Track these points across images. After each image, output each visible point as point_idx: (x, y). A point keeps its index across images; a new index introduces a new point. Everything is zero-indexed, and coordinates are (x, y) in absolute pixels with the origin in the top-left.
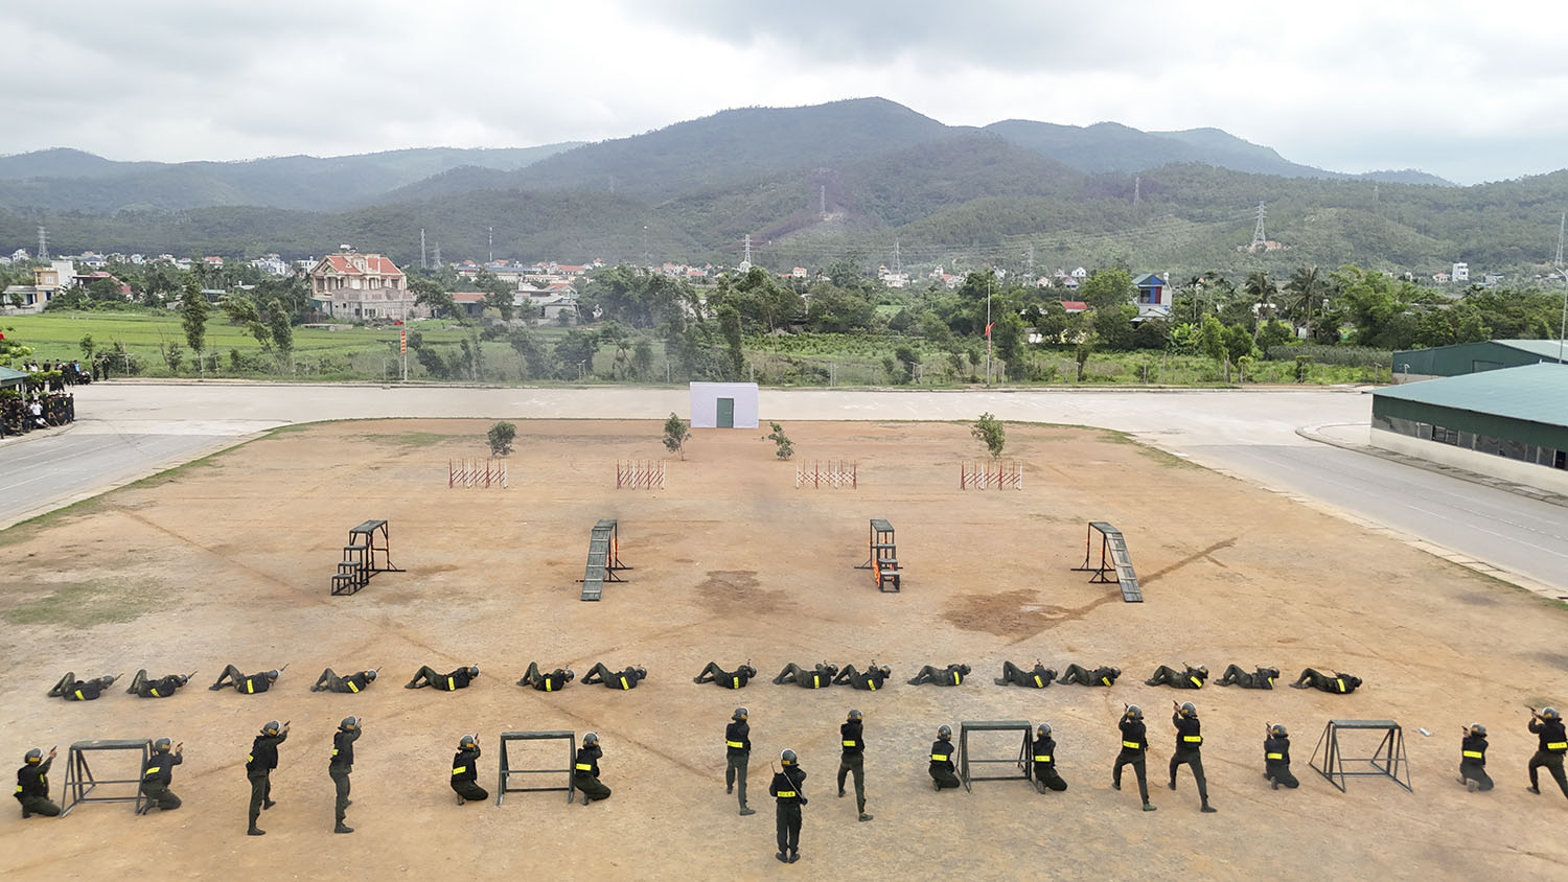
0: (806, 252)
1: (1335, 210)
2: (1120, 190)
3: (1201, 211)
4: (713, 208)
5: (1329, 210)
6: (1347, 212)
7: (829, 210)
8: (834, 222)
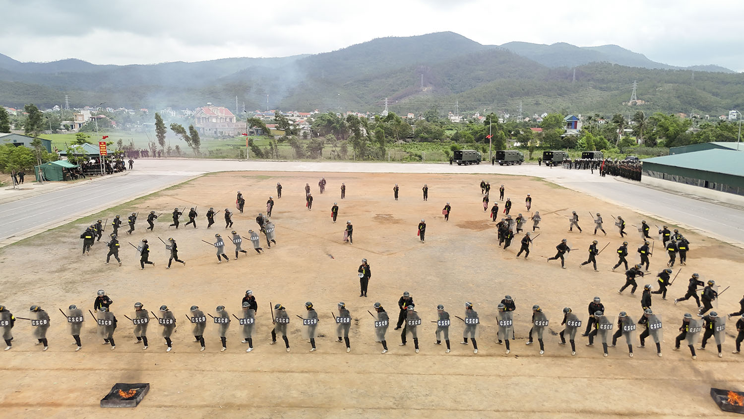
0: (414, 106)
1: (671, 85)
2: (565, 75)
3: (605, 85)
4: (370, 86)
5: (669, 84)
6: (678, 86)
7: (425, 86)
8: (427, 91)
